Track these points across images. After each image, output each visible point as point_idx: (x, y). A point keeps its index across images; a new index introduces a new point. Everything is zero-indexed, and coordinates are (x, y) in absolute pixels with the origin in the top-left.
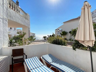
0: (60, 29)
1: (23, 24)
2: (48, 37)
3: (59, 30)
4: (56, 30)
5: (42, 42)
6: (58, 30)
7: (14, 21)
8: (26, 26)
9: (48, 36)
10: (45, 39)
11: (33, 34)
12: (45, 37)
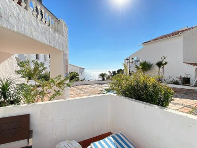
0: (135, 58)
1: (46, 43)
2: (109, 74)
3: (133, 59)
4: (127, 59)
5: (97, 85)
6: (132, 61)
7: (16, 29)
8: (57, 47)
9: (110, 72)
10: (103, 79)
11: (81, 68)
12: (103, 75)
